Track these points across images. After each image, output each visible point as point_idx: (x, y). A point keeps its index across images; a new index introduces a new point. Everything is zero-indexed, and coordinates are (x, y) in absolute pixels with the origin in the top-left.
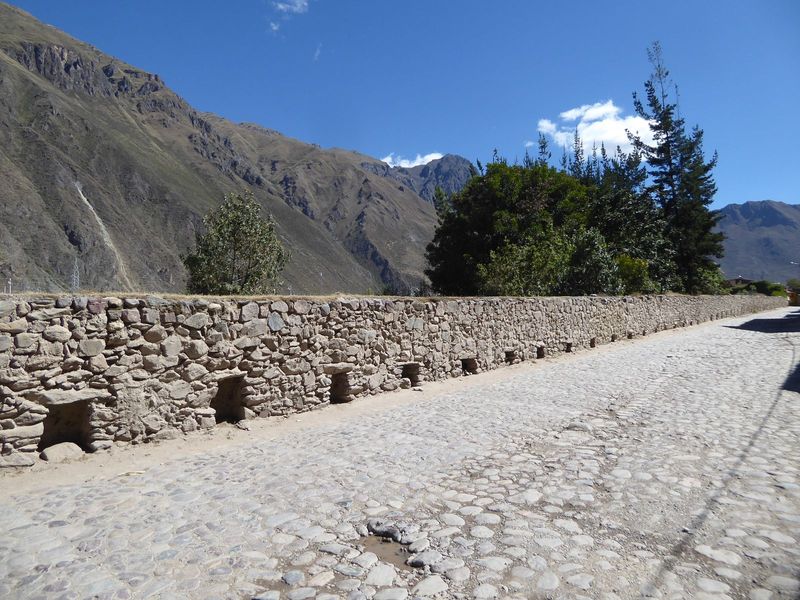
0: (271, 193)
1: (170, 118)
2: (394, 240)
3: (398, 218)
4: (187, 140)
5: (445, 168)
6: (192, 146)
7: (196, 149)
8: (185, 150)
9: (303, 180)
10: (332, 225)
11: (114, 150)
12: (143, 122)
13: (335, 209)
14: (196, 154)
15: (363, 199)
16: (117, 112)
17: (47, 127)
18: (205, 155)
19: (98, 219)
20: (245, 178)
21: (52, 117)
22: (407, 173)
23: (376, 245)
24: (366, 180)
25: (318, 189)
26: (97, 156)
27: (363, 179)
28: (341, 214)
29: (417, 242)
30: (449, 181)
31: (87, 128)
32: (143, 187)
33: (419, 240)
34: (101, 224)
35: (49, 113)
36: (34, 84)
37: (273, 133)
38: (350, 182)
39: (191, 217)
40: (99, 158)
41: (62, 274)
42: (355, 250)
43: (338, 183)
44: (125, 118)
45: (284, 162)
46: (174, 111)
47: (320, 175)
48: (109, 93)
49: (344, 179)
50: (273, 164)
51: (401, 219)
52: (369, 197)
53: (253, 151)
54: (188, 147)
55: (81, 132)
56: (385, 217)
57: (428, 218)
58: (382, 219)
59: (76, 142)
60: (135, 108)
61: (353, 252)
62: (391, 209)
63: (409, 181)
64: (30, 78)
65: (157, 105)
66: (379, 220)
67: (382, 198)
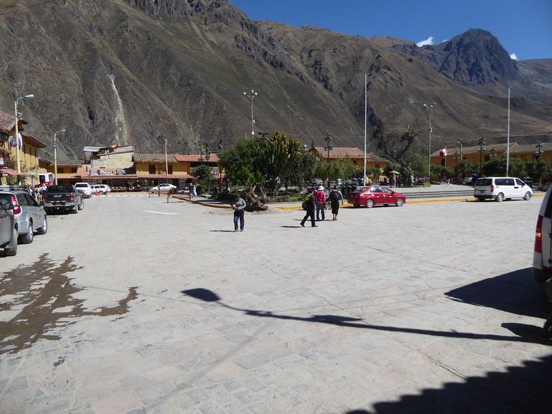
0: (290, 73)
1: (225, 26)
2: (393, 103)
3: (401, 85)
4: (233, 39)
5: (467, 41)
6: (235, 44)
7: (238, 46)
8: (230, 47)
9: (328, 61)
10: (345, 95)
11: (162, 51)
12: (206, 31)
13: (349, 82)
14: (237, 49)
15: (373, 71)
16: (188, 26)
17: (121, 41)
18: (243, 49)
19: (119, 100)
20: (272, 64)
21: (126, 34)
22: (432, 49)
23: (374, 108)
24: (379, 56)
25: (339, 67)
26: (150, 56)
27: (377, 55)
28: (353, 85)
29: (415, 104)
30: (468, 52)
31: (149, 38)
32: (176, 75)
33: (417, 102)
34: (120, 104)
35: (125, 31)
36: (123, 13)
37: (324, 30)
38: (366, 59)
39: (204, 95)
40: (151, 58)
41: (71, 141)
42: (358, 113)
43: (356, 60)
44: (192, 29)
45: (318, 50)
46: (229, 20)
47: (342, 56)
48: (186, 14)
49: (361, 58)
50: (311, 52)
51: (404, 85)
52: (378, 70)
53: (298, 44)
54: (232, 45)
55: (144, 41)
56: (389, 85)
57: (431, 83)
58: (386, 86)
59: (138, 49)
60: (203, 22)
61: (356, 115)
62: (396, 78)
63: (433, 56)
64: (122, 9)
65: (218, 17)
66: (382, 87)
67: (389, 70)
